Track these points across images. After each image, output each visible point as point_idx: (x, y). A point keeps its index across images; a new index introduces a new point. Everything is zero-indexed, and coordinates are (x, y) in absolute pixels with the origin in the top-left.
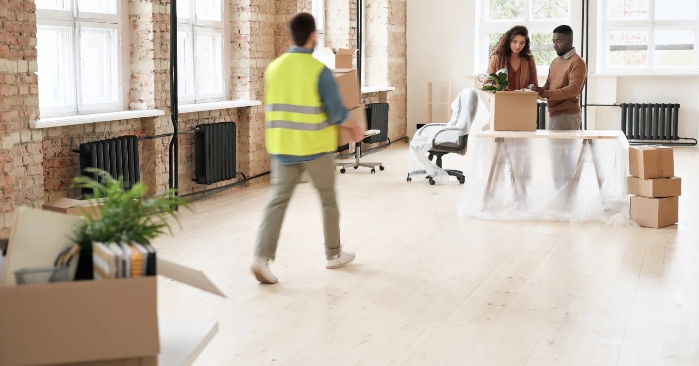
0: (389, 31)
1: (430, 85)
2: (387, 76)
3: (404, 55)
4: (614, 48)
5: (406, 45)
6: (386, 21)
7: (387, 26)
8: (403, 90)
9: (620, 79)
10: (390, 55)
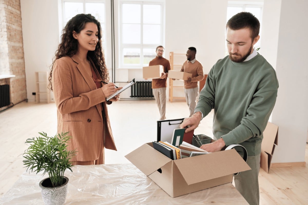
0: (8, 45)
1: (37, 74)
2: (9, 69)
3: (23, 58)
4: (126, 56)
5: (23, 53)
6: (6, 39)
7: (7, 42)
8: (23, 76)
9: (130, 70)
10: (11, 58)
